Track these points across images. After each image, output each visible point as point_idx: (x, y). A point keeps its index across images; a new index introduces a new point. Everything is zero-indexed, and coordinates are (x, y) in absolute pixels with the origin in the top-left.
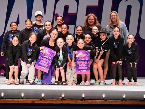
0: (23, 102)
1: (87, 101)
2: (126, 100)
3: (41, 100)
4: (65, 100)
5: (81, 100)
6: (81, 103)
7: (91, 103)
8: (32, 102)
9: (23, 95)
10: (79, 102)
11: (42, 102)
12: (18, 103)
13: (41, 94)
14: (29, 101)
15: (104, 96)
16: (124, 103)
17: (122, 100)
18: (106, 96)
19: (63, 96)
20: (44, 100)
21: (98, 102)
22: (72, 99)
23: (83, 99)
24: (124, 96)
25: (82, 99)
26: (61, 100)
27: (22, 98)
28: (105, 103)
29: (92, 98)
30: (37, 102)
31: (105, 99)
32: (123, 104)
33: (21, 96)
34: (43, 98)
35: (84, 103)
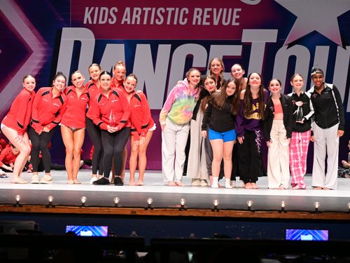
0: (117, 213)
1: (222, 212)
2: (285, 212)
3: (146, 209)
4: (186, 209)
5: (213, 210)
6: (212, 216)
7: (228, 216)
8: (132, 212)
9: (117, 201)
10: (210, 214)
11: (149, 213)
12: (108, 213)
13: (147, 199)
14: (128, 212)
15: (250, 205)
16: (283, 216)
17: (280, 212)
18: (252, 205)
19: (183, 203)
20: (152, 209)
21: (240, 214)
22: (197, 208)
23: (216, 209)
24: (283, 205)
25: (213, 208)
26: (180, 209)
27: (116, 206)
28: (252, 216)
29: (230, 207)
30: (139, 212)
31: (252, 209)
32: (281, 217)
33: (114, 202)
34: (149, 207)
35: (217, 216)
